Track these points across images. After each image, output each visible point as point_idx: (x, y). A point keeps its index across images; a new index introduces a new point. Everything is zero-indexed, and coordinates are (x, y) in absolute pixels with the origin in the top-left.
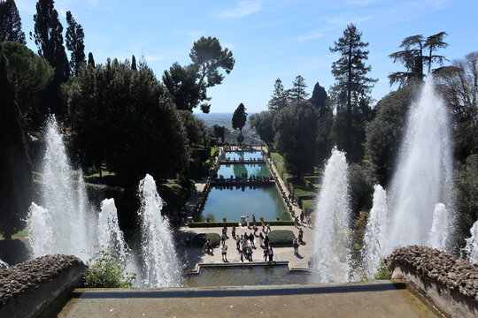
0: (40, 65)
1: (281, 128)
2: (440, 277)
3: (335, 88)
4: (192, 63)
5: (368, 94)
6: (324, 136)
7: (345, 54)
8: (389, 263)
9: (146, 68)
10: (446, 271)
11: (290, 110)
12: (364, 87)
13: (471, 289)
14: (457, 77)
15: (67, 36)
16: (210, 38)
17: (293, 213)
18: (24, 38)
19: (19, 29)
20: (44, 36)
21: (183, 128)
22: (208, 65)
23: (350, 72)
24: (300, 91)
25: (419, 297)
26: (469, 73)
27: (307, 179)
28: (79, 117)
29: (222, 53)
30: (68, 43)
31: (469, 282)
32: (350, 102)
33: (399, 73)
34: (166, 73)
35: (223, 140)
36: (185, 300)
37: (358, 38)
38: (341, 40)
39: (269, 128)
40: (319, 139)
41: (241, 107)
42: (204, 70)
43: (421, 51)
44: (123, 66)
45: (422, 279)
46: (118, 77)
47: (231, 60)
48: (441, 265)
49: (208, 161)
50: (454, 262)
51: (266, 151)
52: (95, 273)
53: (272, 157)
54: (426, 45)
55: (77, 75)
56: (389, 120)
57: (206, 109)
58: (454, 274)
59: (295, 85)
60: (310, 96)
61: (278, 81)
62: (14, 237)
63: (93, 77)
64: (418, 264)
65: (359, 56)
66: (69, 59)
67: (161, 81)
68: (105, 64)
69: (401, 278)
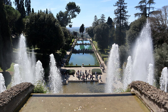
0: (16, 13)
1: (96, 32)
2: (145, 93)
3: (115, 19)
4: (67, 11)
5: (127, 21)
6: (112, 35)
7: (119, 7)
8: (130, 86)
9: (51, 13)
10: (147, 91)
11: (99, 26)
12: (126, 18)
13: (154, 97)
14: (159, 15)
15: (25, 3)
16: (72, 2)
17: (101, 62)
18: (11, 4)
19: (10, 1)
20: (18, 3)
21: (63, 33)
22: (72, 11)
23: (120, 13)
24: (103, 20)
25: (139, 98)
26: (163, 13)
27: (105, 50)
28: (28, 30)
29: (76, 7)
30: (25, 5)
31: (154, 95)
32: (120, 23)
33: (138, 13)
34: (57, 14)
35: (76, 37)
36: (65, 98)
37: (124, 2)
38: (117, 2)
39: (92, 32)
40: (110, 36)
41: (83, 25)
42: (70, 13)
43: (146, 5)
44: (43, 13)
45: (140, 93)
46: (42, 16)
47: (80, 9)
48: (146, 88)
49: (71, 44)
50: (150, 88)
51: (91, 40)
52: (37, 88)
53: (93, 42)
54: (148, 3)
55: (28, 16)
56: (134, 30)
57: (71, 26)
58: (150, 92)
59: (102, 17)
60: (107, 21)
61: (96, 16)
62: (6, 71)
63: (33, 16)
64: (139, 88)
65: (124, 7)
66: (26, 10)
67: (56, 17)
68: (37, 12)
69: (134, 91)
